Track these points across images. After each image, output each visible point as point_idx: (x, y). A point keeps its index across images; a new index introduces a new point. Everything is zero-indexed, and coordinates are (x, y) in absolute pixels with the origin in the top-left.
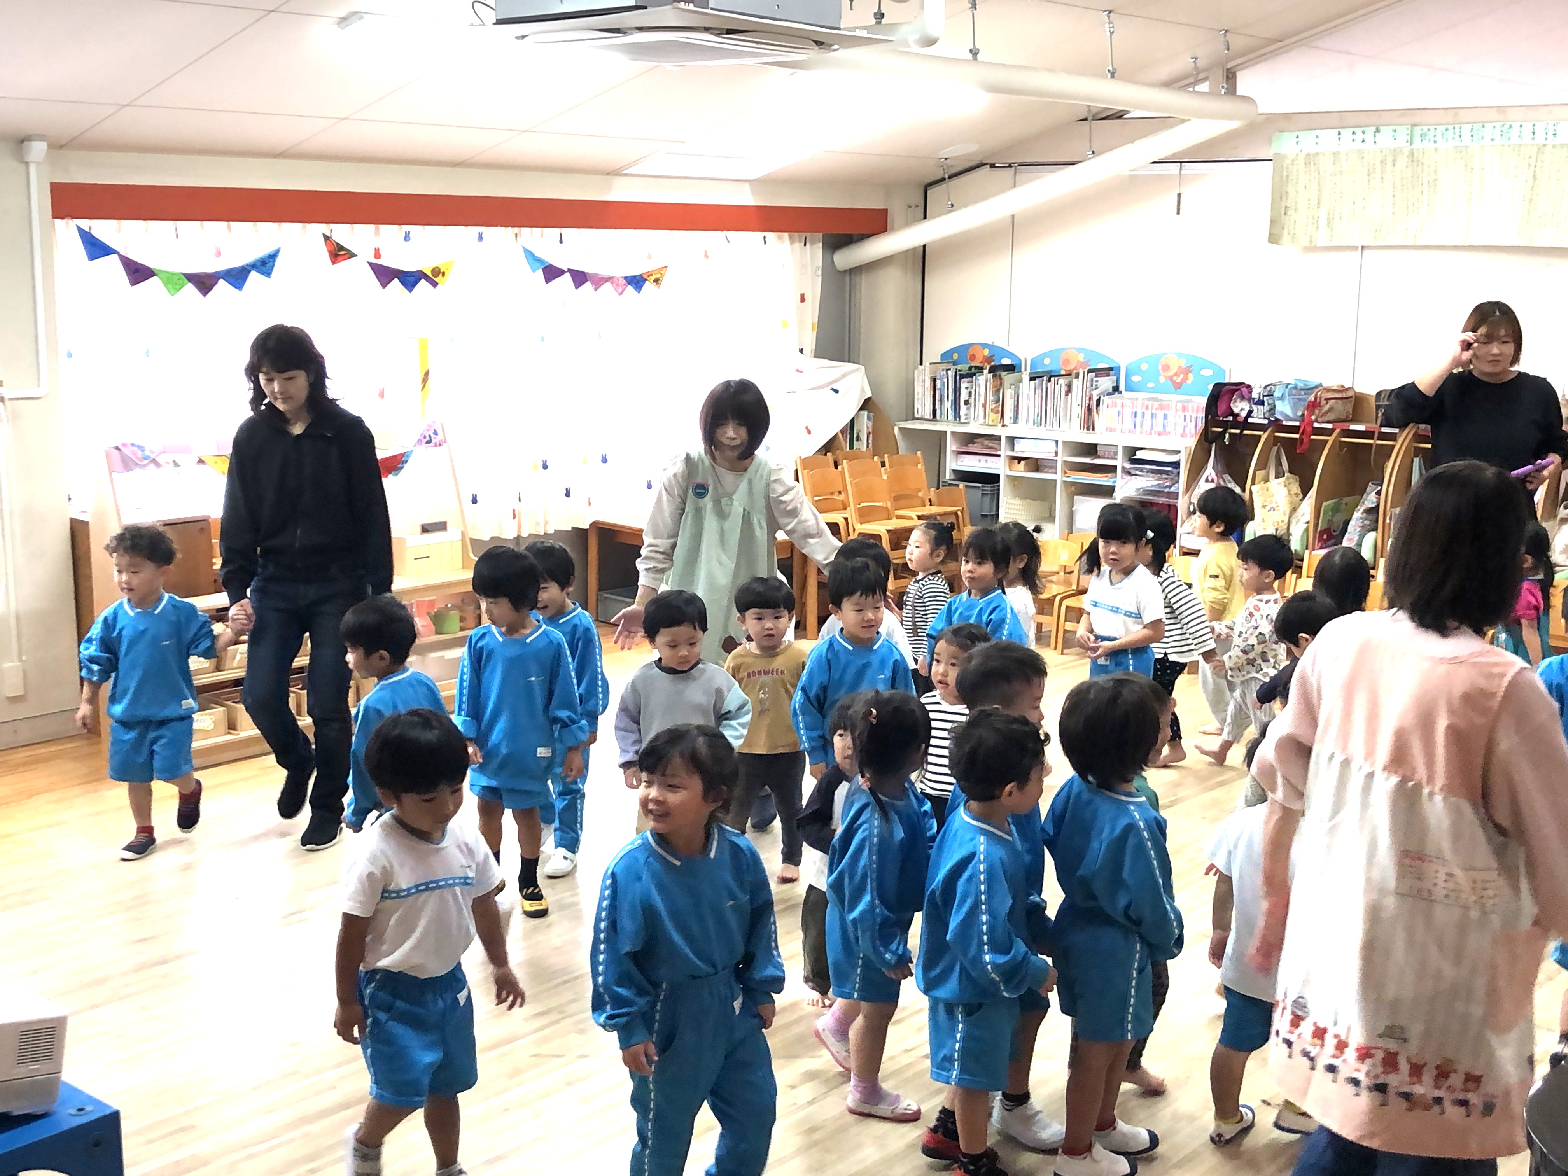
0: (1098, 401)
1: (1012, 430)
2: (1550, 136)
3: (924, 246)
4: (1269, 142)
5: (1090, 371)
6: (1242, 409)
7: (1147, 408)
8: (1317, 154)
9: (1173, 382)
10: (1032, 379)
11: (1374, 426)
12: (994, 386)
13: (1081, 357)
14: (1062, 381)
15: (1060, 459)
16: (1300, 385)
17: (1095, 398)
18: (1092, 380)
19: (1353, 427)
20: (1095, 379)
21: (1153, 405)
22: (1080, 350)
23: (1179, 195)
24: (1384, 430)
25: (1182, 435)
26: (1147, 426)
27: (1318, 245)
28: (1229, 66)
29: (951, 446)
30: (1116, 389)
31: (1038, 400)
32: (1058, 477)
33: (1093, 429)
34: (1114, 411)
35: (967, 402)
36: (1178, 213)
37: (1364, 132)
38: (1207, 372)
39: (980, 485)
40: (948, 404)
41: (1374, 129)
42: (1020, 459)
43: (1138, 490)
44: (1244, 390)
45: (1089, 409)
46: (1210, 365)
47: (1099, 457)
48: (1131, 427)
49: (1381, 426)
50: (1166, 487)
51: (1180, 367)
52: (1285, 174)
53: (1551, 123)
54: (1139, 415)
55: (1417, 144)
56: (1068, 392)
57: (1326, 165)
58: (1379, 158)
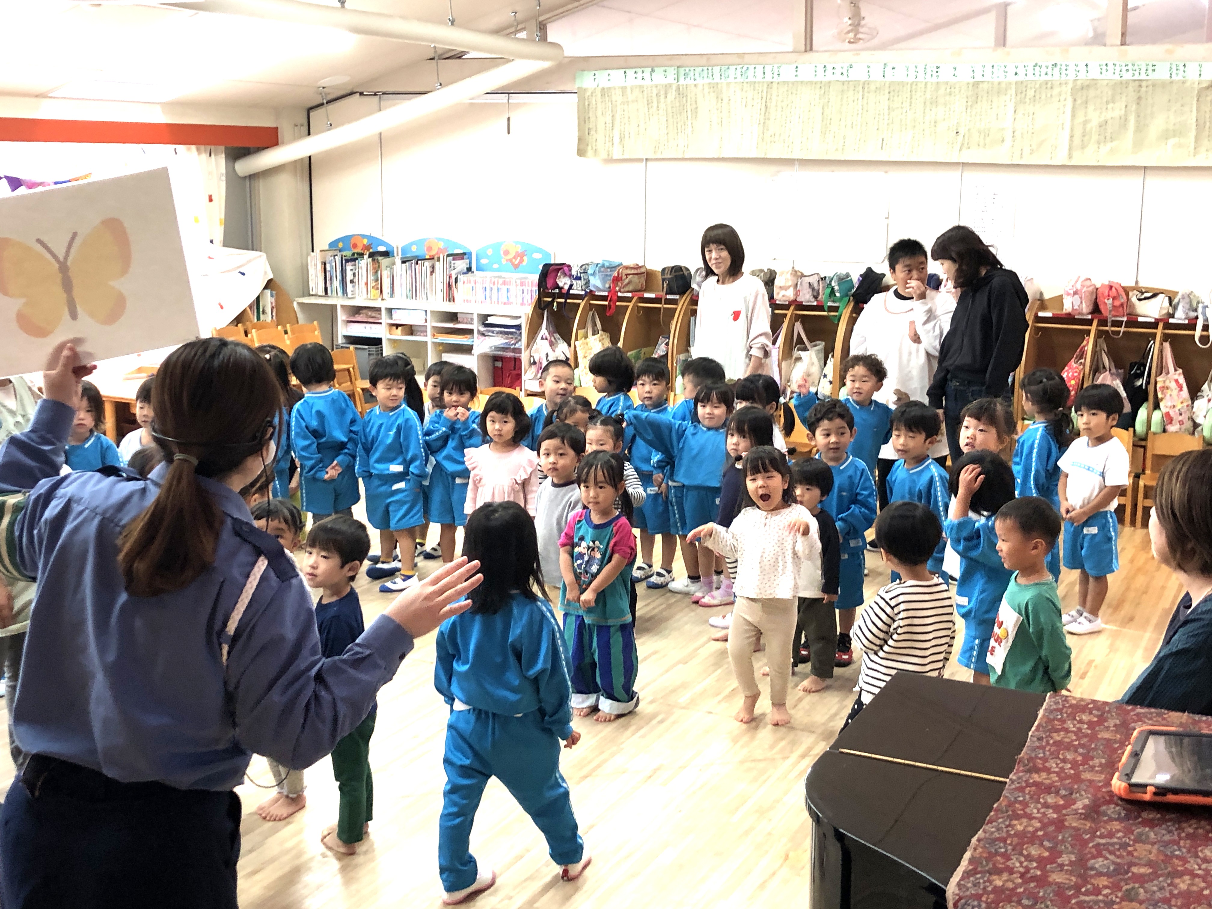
0: (456, 279)
1: (389, 303)
2: (775, 75)
3: (310, 157)
4: (574, 78)
5: (448, 255)
6: (565, 284)
7: (494, 284)
8: (609, 88)
9: (513, 264)
10: (403, 262)
11: (662, 294)
12: (374, 268)
13: (441, 245)
14: (427, 264)
15: (429, 325)
16: (607, 264)
17: (454, 277)
18: (450, 263)
19: (647, 295)
20: (453, 262)
21: (498, 281)
22: (440, 239)
23: (509, 119)
24: (668, 297)
25: (522, 304)
26: (495, 298)
27: (614, 158)
28: (541, 19)
29: (341, 316)
30: (469, 269)
31: (409, 278)
32: (429, 339)
33: (454, 301)
34: (469, 287)
35: (352, 282)
36: (509, 133)
37: (643, 72)
38: (538, 256)
39: (366, 347)
40: (337, 283)
41: (650, 69)
42: (397, 326)
43: (491, 347)
44: (566, 269)
45: (449, 286)
46: (539, 251)
47: (460, 323)
48: (483, 298)
49: (667, 294)
50: (512, 344)
51: (516, 252)
52: (587, 103)
53: (776, 66)
54: (488, 289)
55: (682, 81)
56: (432, 272)
57: (617, 97)
58: (655, 91)
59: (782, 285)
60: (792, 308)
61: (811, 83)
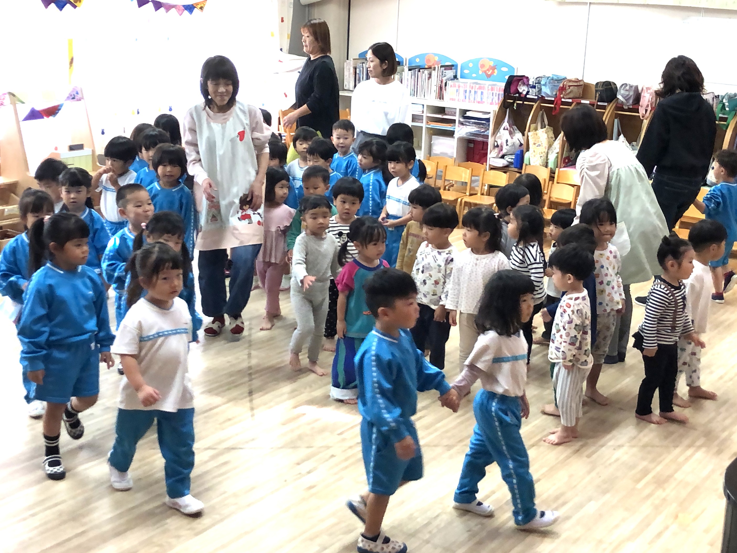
0: (446, 84)
5: (442, 66)
6: (524, 90)
7: (472, 88)
9: (487, 74)
10: (410, 70)
11: (595, 101)
13: (437, 59)
14: (426, 72)
15: (425, 115)
16: (555, 78)
17: (444, 82)
18: (443, 72)
21: (475, 86)
22: (436, 55)
24: (599, 103)
25: (491, 104)
26: (472, 99)
27: (566, 1)
30: (455, 77)
31: (413, 82)
32: (424, 125)
33: (443, 99)
34: (455, 89)
38: (505, 69)
43: (467, 133)
44: (525, 79)
45: (441, 88)
46: (507, 66)
47: (446, 114)
48: (463, 98)
49: (598, 101)
50: (483, 132)
51: (490, 66)
54: (468, 92)
56: (430, 78)
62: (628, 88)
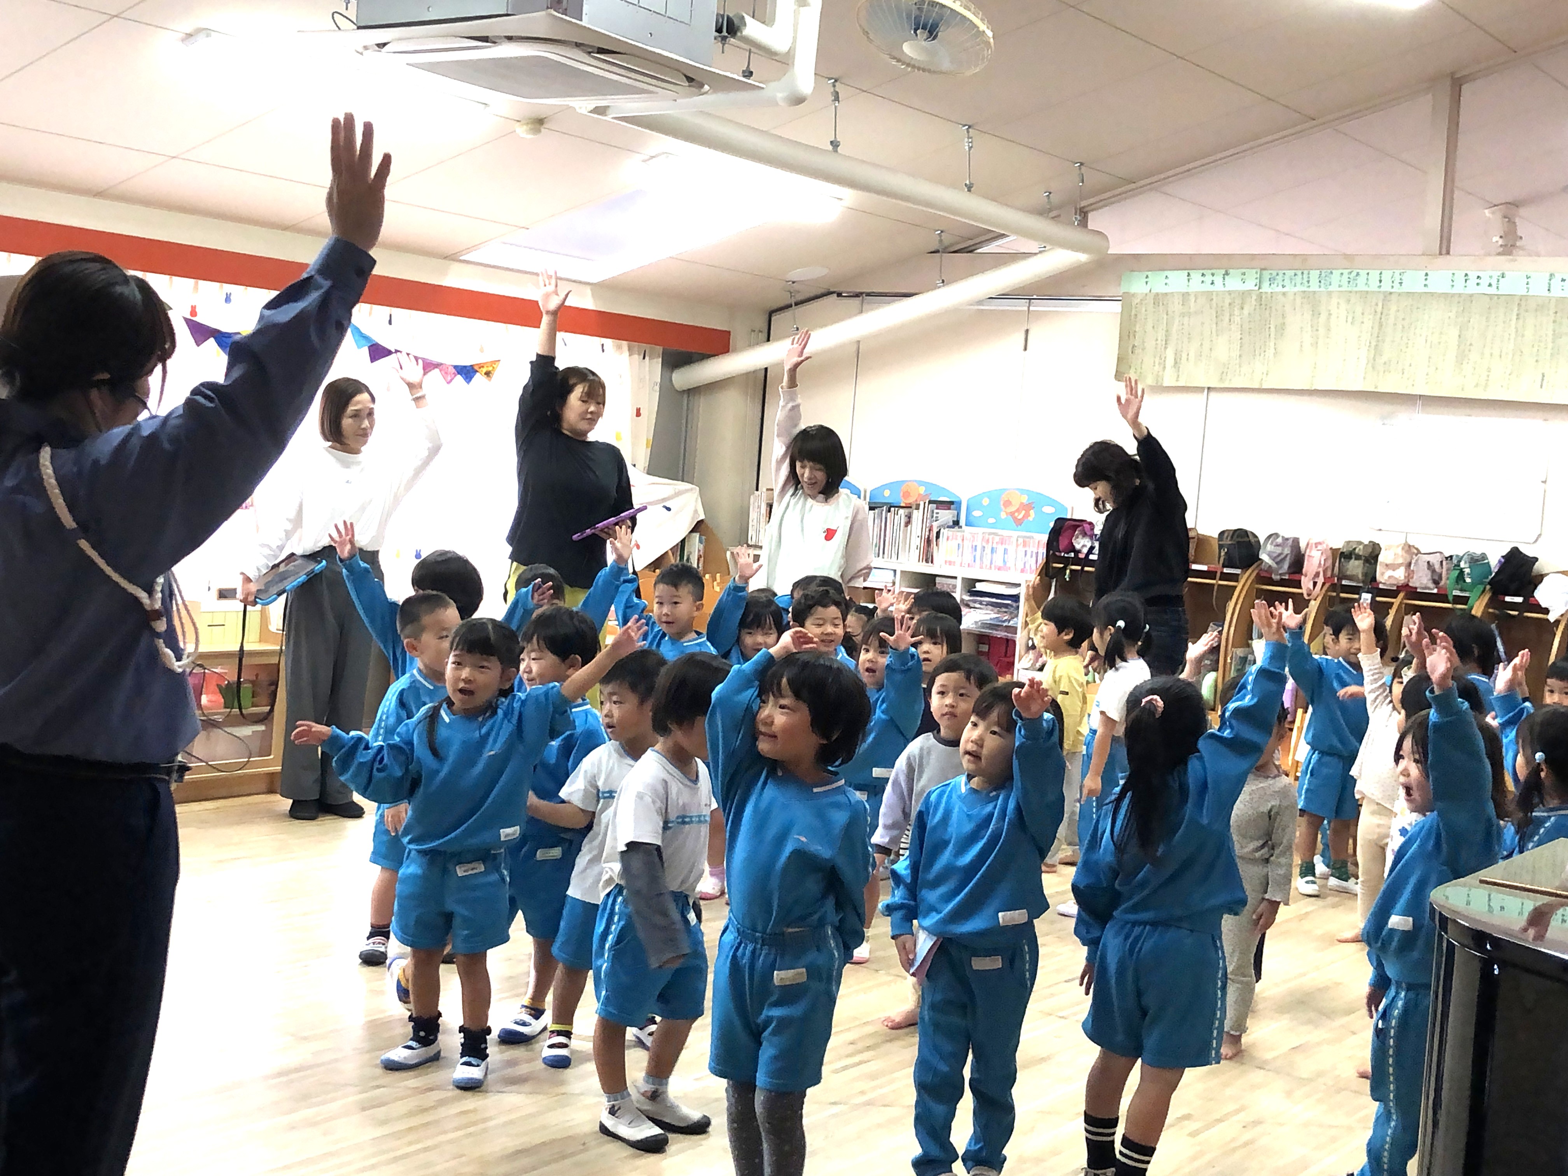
0: (938, 533)
2: (1396, 284)
3: (766, 369)
4: (1119, 278)
5: (930, 502)
6: (1083, 546)
7: (988, 541)
8: (1166, 294)
9: (1015, 518)
11: (1217, 567)
13: (922, 490)
14: (902, 512)
17: (935, 530)
18: (933, 512)
20: (936, 511)
21: (993, 538)
22: (921, 483)
24: (1226, 570)
25: (1022, 571)
26: (986, 561)
27: (1165, 385)
28: (1083, 204)
30: (956, 523)
33: (932, 560)
34: (953, 544)
36: (1025, 349)
37: (1213, 275)
38: (1049, 508)
41: (1223, 272)
43: (976, 623)
44: (1086, 526)
45: (929, 541)
46: (1052, 503)
48: (971, 558)
49: (1224, 566)
50: (1004, 621)
51: (1022, 503)
52: (1133, 313)
53: (1397, 272)
54: (979, 549)
55: (1266, 288)
56: (908, 523)
57: (1176, 306)
58: (1227, 301)
59: (1388, 562)
60: (1401, 595)
61: (1445, 295)
62: (1279, 540)
